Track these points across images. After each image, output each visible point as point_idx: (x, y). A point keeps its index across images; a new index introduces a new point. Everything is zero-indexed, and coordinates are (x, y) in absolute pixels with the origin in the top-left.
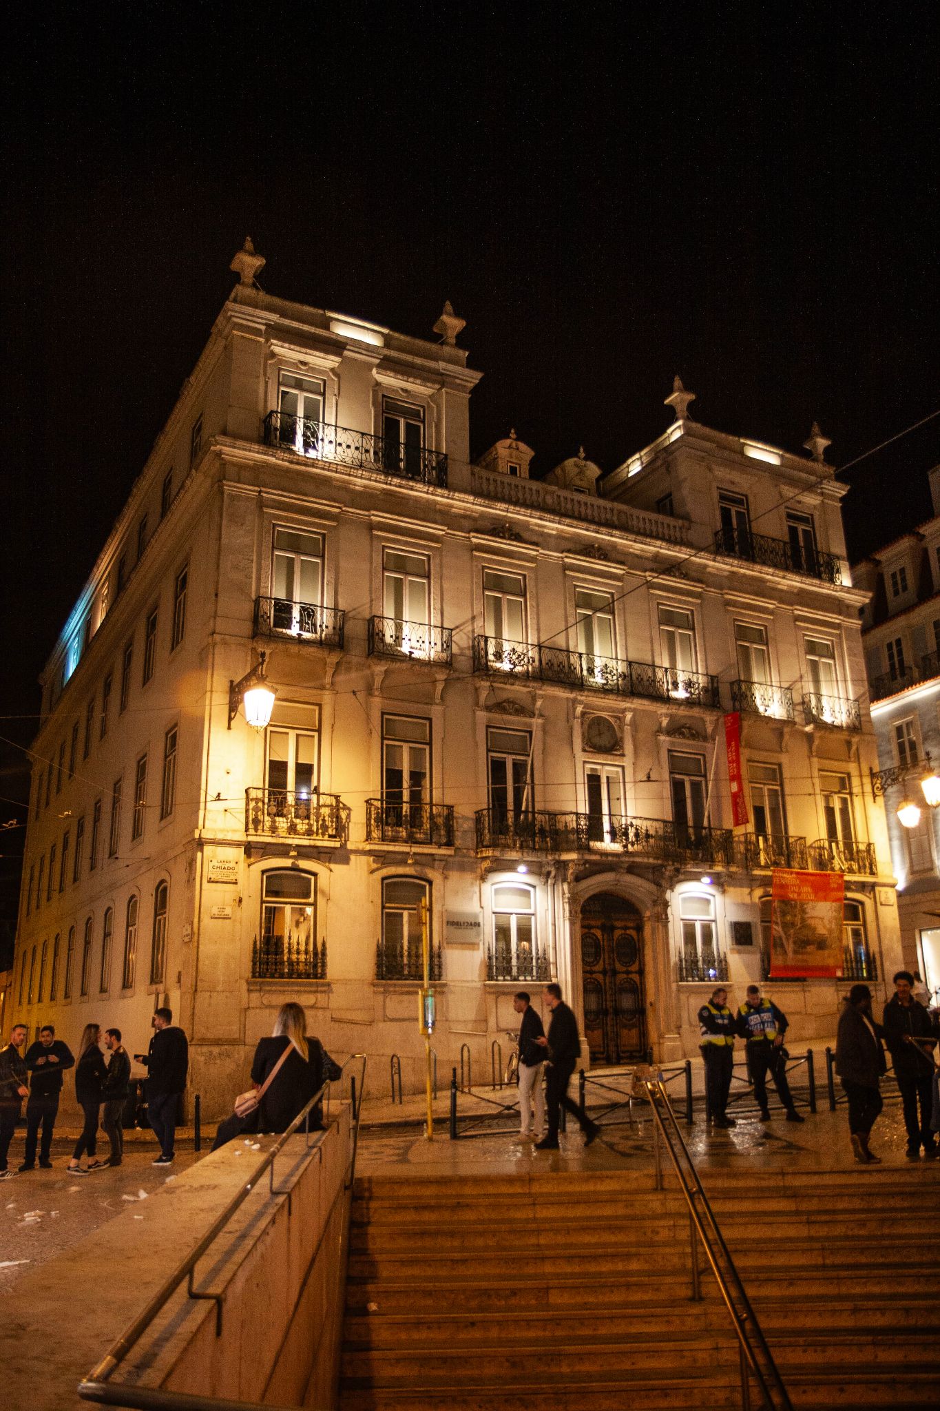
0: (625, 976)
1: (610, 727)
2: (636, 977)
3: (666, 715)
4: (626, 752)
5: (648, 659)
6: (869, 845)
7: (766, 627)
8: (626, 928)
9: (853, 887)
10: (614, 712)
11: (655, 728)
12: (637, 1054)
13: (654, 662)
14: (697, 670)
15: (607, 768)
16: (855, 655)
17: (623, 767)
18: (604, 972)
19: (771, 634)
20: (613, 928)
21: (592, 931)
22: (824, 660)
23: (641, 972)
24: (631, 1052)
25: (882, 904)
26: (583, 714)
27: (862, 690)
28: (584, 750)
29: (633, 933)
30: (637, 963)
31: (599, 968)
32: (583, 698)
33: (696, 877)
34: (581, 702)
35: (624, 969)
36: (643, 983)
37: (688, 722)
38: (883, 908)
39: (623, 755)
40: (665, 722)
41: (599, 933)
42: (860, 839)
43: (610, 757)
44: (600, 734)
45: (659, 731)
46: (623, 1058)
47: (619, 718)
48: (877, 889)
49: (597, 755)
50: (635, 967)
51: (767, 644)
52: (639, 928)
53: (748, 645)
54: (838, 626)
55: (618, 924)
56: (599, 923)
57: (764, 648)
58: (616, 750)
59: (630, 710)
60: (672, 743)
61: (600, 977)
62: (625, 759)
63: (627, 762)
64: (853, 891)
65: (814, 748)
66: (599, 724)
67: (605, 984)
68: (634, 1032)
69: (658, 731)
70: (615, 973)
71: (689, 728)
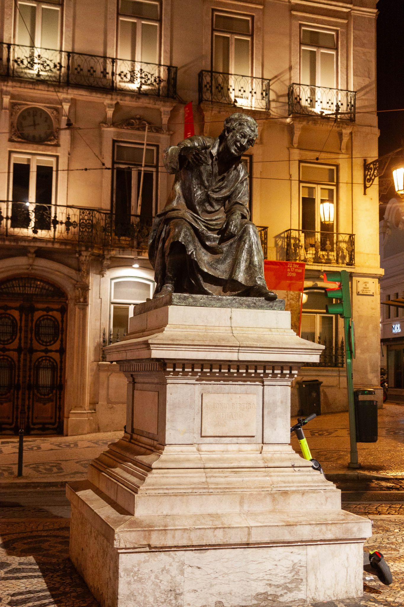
0: (43, 354)
1: (47, 118)
2: (56, 356)
3: (110, 106)
4: (61, 143)
5: (99, 50)
6: (351, 236)
7: (253, 17)
8: (48, 310)
9: (322, 276)
10: (51, 103)
11: (100, 119)
12: (50, 426)
13: (105, 52)
14: (160, 61)
15: (39, 158)
16: (363, 45)
17: (57, 157)
18: (19, 350)
19: (257, 24)
20: (33, 310)
21: (9, 312)
22: (323, 51)
23: (62, 351)
24: (44, 424)
25: (358, 294)
26: (13, 105)
27: (367, 81)
28: (11, 140)
29: (57, 315)
30: (58, 342)
31: (15, 345)
32: (9, 89)
33: (127, 263)
34: (7, 93)
35: (43, 348)
36: (63, 361)
37: (139, 113)
38: (360, 297)
39: (57, 145)
40: (110, 113)
41: (16, 314)
42: (341, 230)
43: (41, 147)
44: (35, 125)
45: (105, 122)
46: (34, 429)
47: (56, 109)
48: (354, 279)
49: (26, 146)
50: (56, 346)
51: (252, 36)
52: (64, 311)
53: (228, 36)
54: (346, 16)
55: (40, 306)
56: (18, 305)
57: (249, 39)
58: (50, 140)
59: (66, 100)
60: (119, 134)
61: (14, 355)
62: (59, 148)
63: (62, 152)
64: (321, 280)
65: (296, 139)
66: (34, 116)
67: (19, 361)
68: (49, 406)
69: (102, 122)
70: (31, 351)
71: (139, 119)
